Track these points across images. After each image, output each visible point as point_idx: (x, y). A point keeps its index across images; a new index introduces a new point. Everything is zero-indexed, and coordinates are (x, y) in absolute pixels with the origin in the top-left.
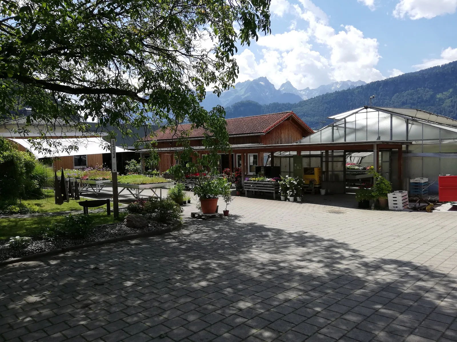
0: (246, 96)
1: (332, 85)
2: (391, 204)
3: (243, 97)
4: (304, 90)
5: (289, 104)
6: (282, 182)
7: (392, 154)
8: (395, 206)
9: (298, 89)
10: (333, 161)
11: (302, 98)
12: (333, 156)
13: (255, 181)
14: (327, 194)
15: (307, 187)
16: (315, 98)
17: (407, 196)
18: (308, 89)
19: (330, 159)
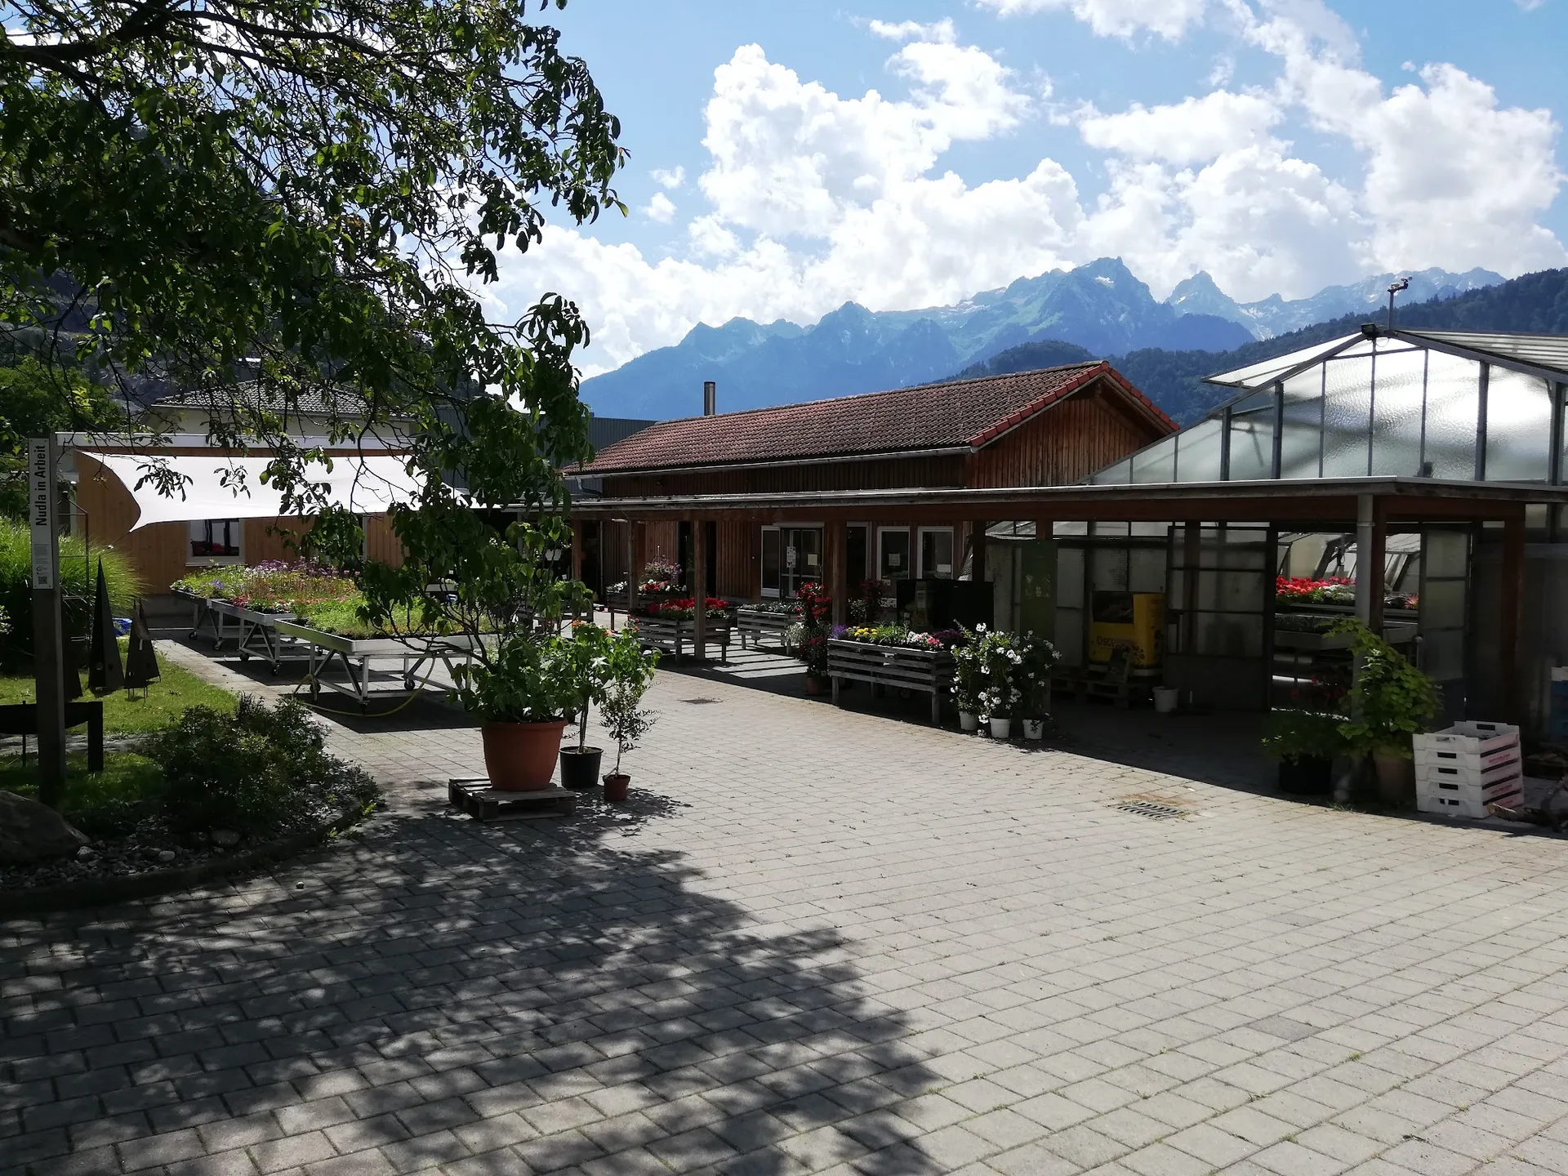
0: (1044, 325)
1: (1370, 285)
2: (1426, 787)
3: (1032, 330)
4: (1260, 306)
5: (1202, 353)
6: (966, 653)
7: (1482, 541)
8: (1449, 795)
9: (1236, 301)
10: (1220, 569)
11: (1253, 332)
12: (1222, 547)
13: (864, 639)
14: (1181, 709)
15: (1100, 675)
16: (1300, 333)
17: (1516, 753)
18: (1275, 299)
19: (1207, 559)
